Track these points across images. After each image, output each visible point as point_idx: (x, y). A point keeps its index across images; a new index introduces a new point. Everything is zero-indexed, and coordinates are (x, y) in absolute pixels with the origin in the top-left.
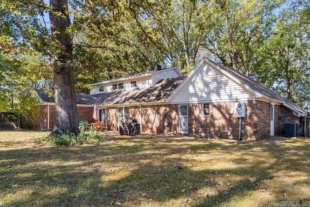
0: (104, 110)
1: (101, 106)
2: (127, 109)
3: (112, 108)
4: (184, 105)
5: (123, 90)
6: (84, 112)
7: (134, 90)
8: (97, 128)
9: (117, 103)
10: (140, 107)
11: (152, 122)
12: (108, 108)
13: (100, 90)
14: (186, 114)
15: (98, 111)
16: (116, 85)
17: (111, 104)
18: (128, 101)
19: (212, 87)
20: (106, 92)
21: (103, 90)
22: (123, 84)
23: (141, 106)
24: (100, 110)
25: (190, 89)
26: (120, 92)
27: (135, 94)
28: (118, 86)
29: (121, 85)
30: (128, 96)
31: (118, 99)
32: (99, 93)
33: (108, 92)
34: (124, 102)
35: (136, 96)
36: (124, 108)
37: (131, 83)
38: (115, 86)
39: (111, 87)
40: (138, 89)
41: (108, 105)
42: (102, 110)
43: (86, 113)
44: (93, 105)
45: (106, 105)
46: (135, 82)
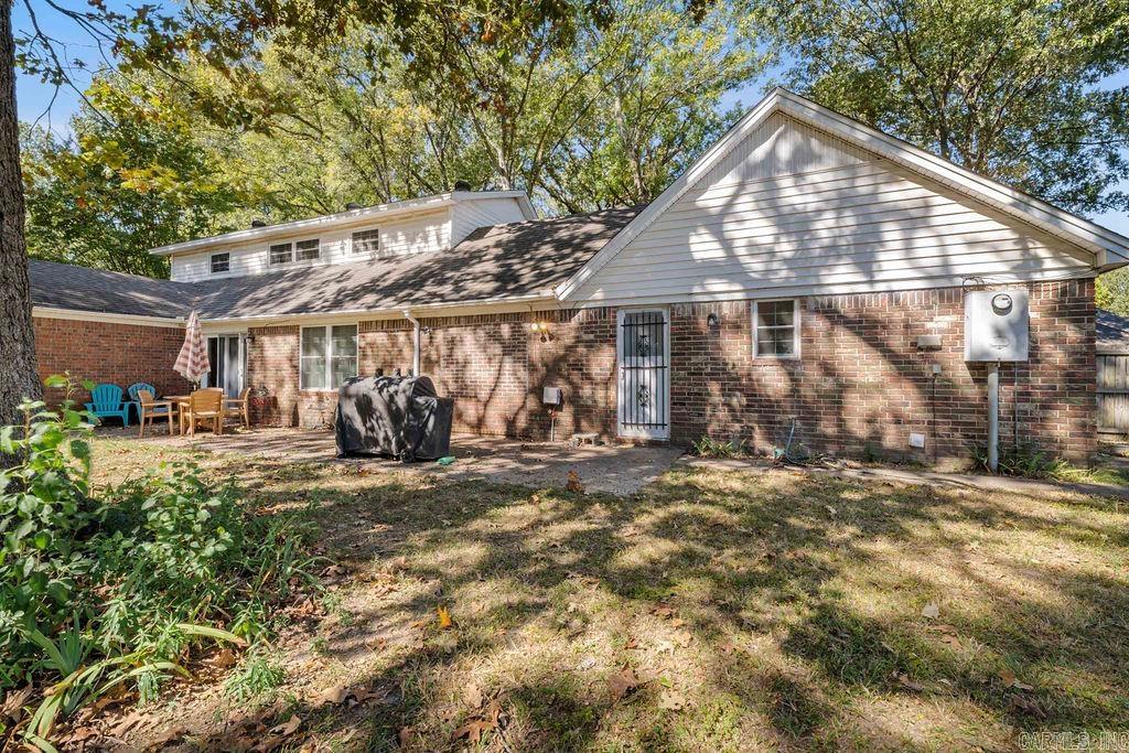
0: (234, 340)
1: (222, 324)
2: (344, 332)
3: (272, 330)
4: (647, 310)
5: (316, 264)
6: (132, 350)
7: (371, 263)
8: (198, 420)
9: (304, 308)
10: (411, 325)
11: (483, 395)
12: (251, 330)
13: (215, 269)
14: (659, 352)
15: (206, 345)
16: (289, 247)
17: (274, 314)
18: (357, 299)
19: (824, 234)
20: (241, 274)
21: (225, 267)
22: (316, 242)
23: (418, 319)
24: (213, 342)
25: (693, 248)
26: (305, 273)
27: (383, 276)
28: (294, 251)
29: (310, 248)
30: (350, 284)
31: (304, 296)
32: (209, 278)
33: (250, 273)
34: (337, 304)
35: (386, 284)
36: (329, 331)
37: (356, 236)
38: (280, 251)
39: (265, 254)
40: (389, 260)
41: (261, 317)
42: (222, 339)
43: (146, 351)
44: (180, 319)
45: (249, 316)
46: (375, 233)
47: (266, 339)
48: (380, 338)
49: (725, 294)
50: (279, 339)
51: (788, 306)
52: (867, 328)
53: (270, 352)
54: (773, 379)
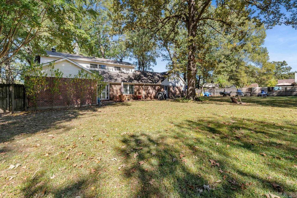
3: (116, 84)
4: (166, 86)
5: (105, 70)
10: (143, 85)
12: (110, 84)
14: (167, 90)
19: (176, 81)
25: (169, 80)
28: (98, 66)
34: (130, 81)
36: (128, 85)
37: (115, 67)
38: (93, 65)
39: (88, 65)
40: (123, 73)
46: (119, 68)
47: (113, 86)
48: (137, 86)
49: (171, 85)
50: (117, 86)
51: (174, 86)
52: (178, 88)
53: (115, 88)
54: (173, 91)
